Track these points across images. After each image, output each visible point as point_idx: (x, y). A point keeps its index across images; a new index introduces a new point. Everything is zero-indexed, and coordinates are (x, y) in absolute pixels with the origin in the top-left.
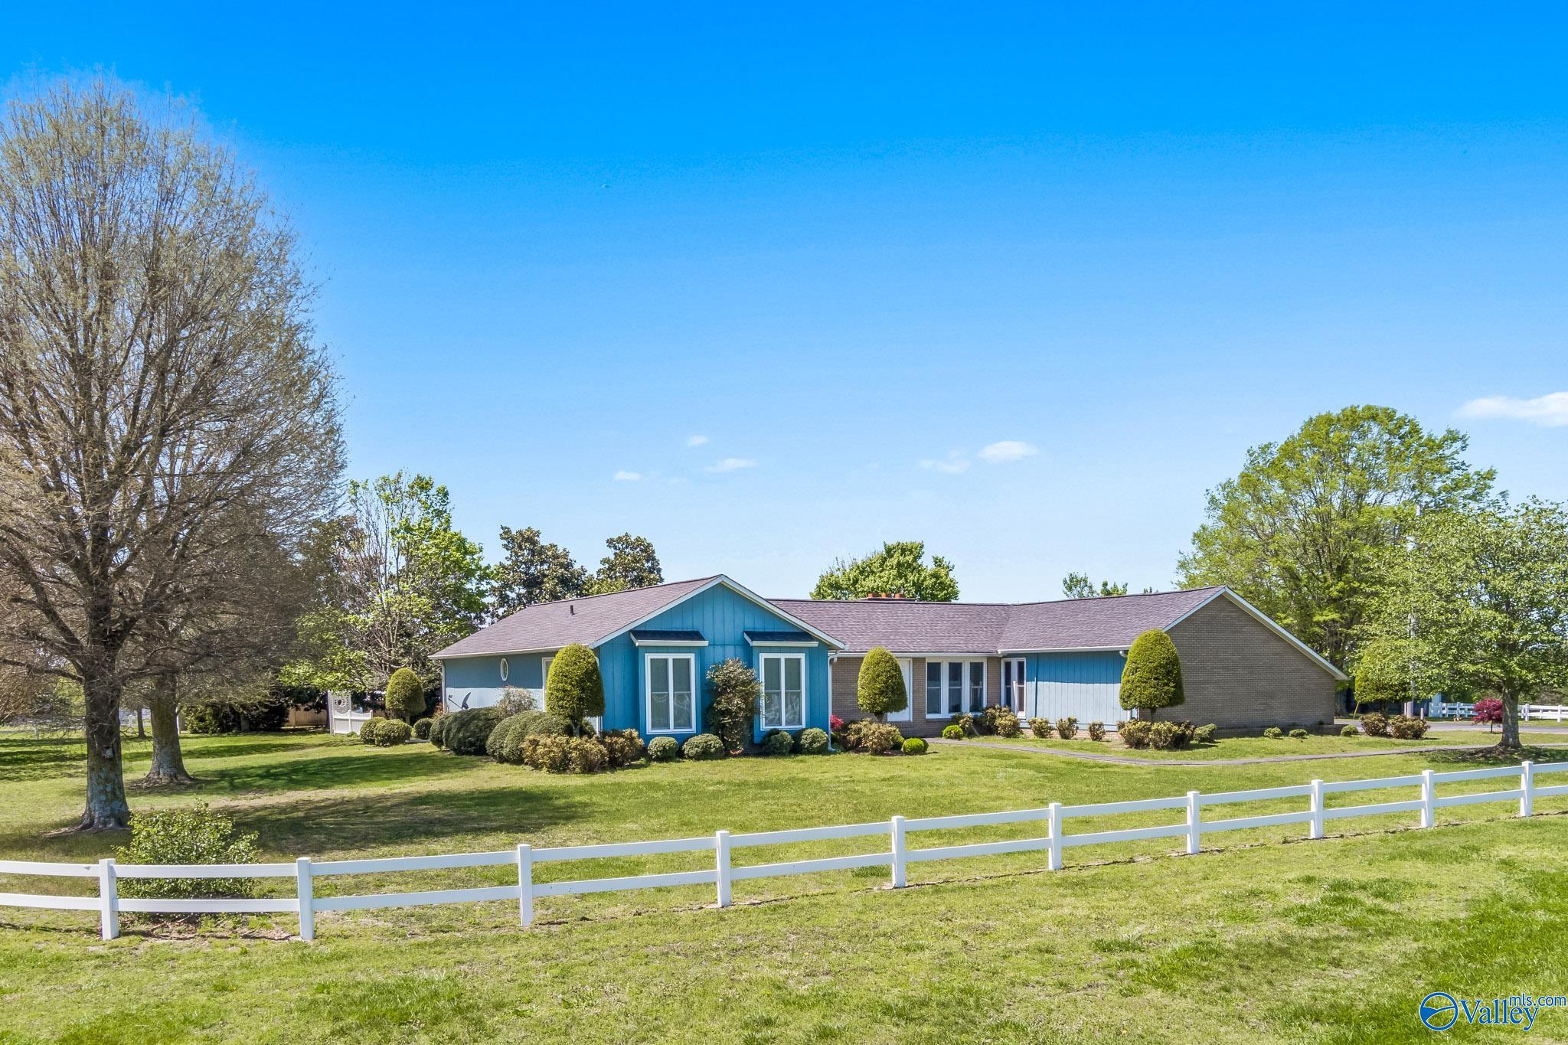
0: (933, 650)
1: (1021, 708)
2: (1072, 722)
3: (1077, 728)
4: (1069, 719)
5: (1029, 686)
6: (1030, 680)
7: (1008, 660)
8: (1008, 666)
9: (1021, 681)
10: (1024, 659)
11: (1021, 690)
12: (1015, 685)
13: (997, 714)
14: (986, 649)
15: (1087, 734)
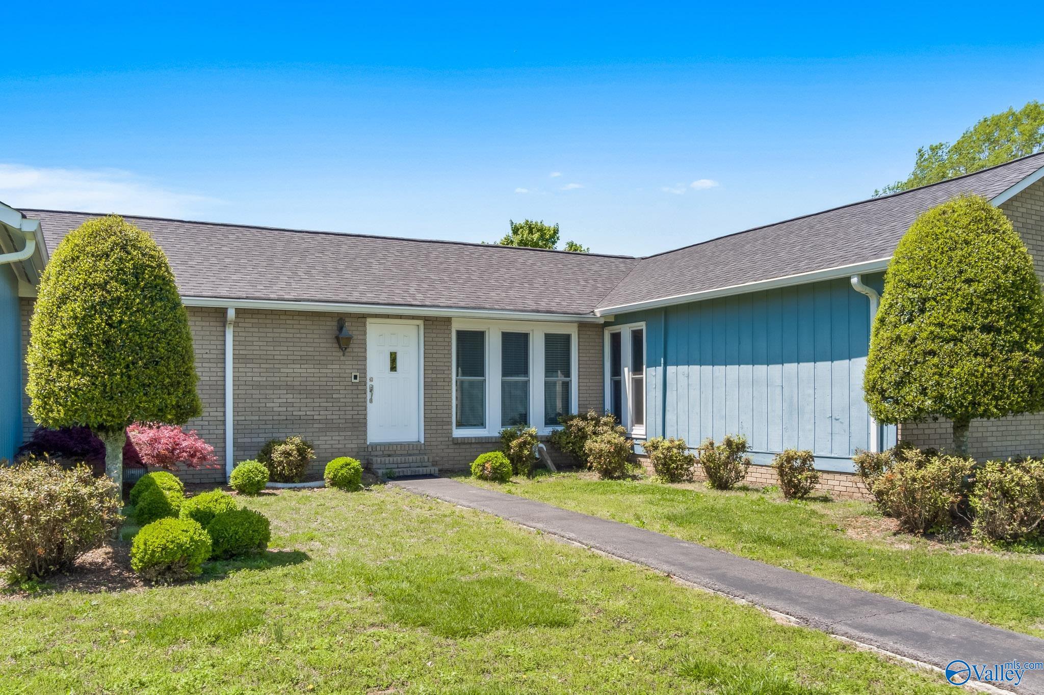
0: (462, 304)
1: (638, 419)
2: (736, 448)
3: (748, 463)
4: (729, 443)
5: (652, 376)
6: (653, 364)
7: (616, 329)
8: (616, 339)
9: (637, 368)
10: (642, 325)
11: (638, 385)
12: (627, 374)
13: (590, 429)
14: (574, 308)
15: (771, 478)
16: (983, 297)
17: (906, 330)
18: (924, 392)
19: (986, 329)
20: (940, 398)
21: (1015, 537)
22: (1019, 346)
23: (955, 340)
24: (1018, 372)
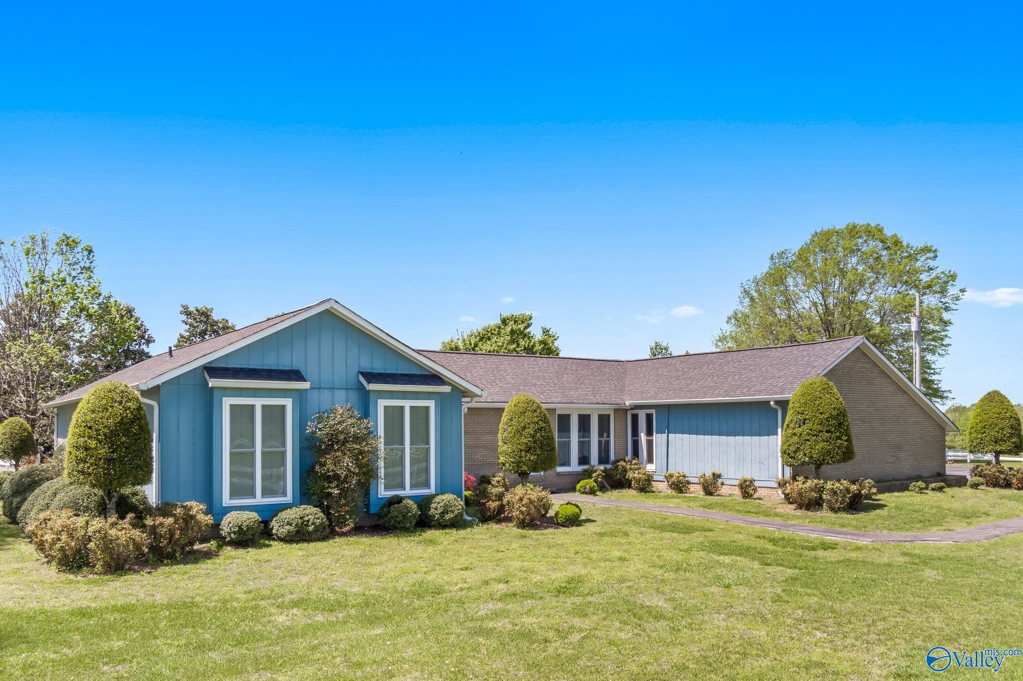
0: (564, 401)
1: (650, 460)
2: (716, 476)
3: (723, 484)
4: (714, 474)
5: (659, 439)
6: (662, 432)
7: (635, 412)
8: (635, 418)
9: (649, 433)
10: (653, 411)
11: (650, 444)
12: (643, 437)
13: (628, 467)
14: (613, 400)
15: (737, 491)
16: (826, 419)
17: (798, 430)
18: (805, 455)
19: (828, 431)
20: (811, 457)
21: (839, 509)
22: (839, 438)
23: (817, 436)
24: (839, 448)
